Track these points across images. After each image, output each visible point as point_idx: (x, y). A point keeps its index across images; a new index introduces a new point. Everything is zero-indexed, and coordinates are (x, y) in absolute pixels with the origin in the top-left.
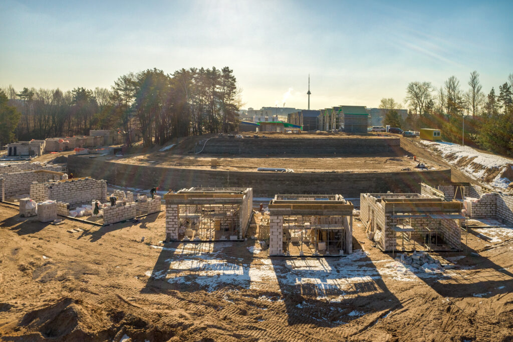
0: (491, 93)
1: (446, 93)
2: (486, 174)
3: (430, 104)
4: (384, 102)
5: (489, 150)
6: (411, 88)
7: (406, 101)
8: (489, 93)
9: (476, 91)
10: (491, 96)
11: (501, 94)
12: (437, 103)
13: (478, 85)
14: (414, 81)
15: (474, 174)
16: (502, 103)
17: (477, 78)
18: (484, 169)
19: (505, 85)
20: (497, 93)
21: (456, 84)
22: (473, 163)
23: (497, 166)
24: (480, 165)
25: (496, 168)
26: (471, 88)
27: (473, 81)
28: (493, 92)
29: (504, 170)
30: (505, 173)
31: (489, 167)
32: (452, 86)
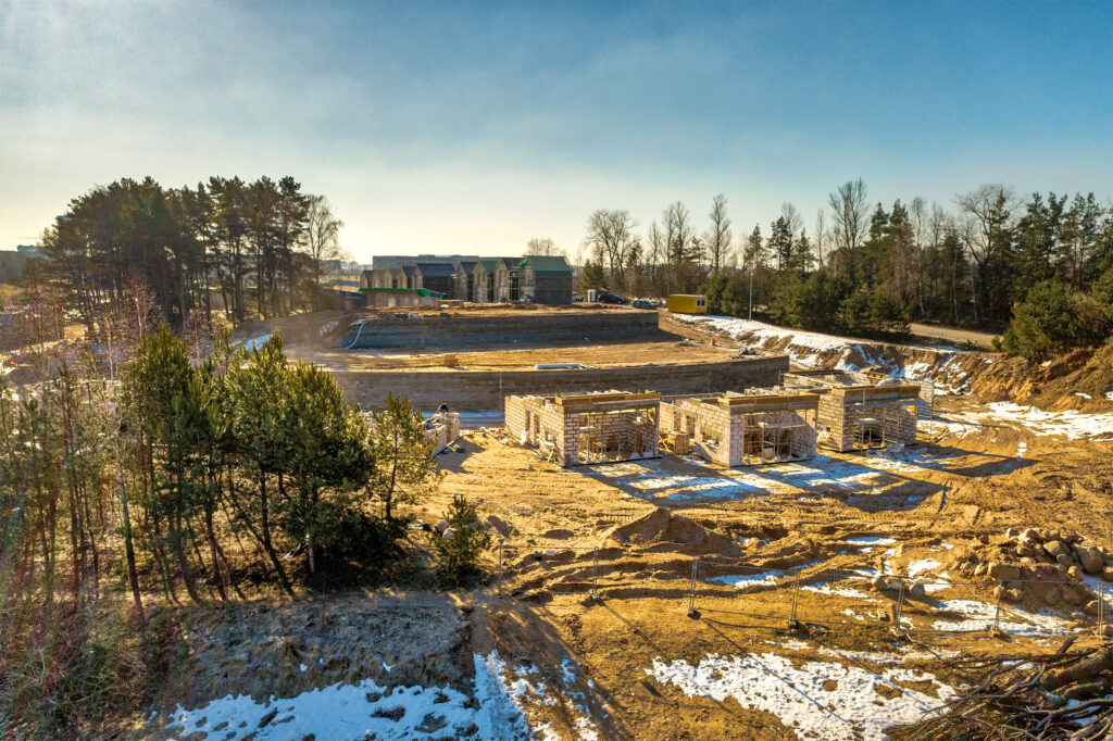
0: (754, 234)
1: (663, 231)
2: (821, 361)
3: (636, 251)
4: (533, 244)
5: (799, 325)
6: (597, 220)
7: (587, 244)
8: (752, 234)
9: (721, 228)
10: (755, 238)
11: (775, 235)
12: (647, 248)
13: (725, 219)
14: (600, 209)
15: (799, 361)
16: (774, 251)
17: (725, 206)
18: (814, 352)
19: (781, 220)
20: (767, 234)
21: (683, 215)
22: (792, 345)
23: (834, 347)
24: (805, 348)
25: (833, 350)
26: (714, 223)
27: (717, 212)
28: (757, 232)
29: (847, 352)
30: (849, 356)
31: (823, 350)
32: (676, 219)
